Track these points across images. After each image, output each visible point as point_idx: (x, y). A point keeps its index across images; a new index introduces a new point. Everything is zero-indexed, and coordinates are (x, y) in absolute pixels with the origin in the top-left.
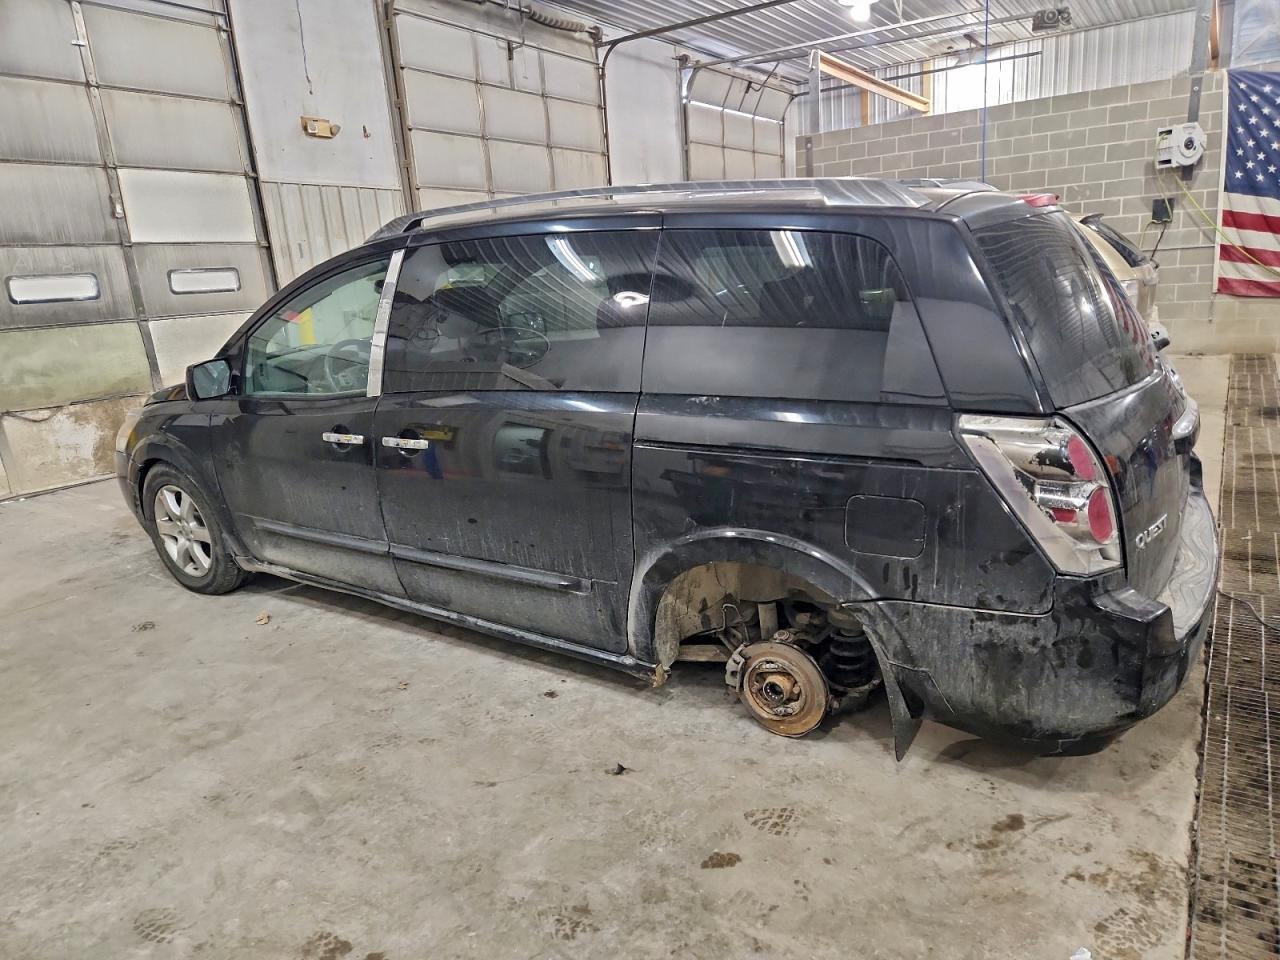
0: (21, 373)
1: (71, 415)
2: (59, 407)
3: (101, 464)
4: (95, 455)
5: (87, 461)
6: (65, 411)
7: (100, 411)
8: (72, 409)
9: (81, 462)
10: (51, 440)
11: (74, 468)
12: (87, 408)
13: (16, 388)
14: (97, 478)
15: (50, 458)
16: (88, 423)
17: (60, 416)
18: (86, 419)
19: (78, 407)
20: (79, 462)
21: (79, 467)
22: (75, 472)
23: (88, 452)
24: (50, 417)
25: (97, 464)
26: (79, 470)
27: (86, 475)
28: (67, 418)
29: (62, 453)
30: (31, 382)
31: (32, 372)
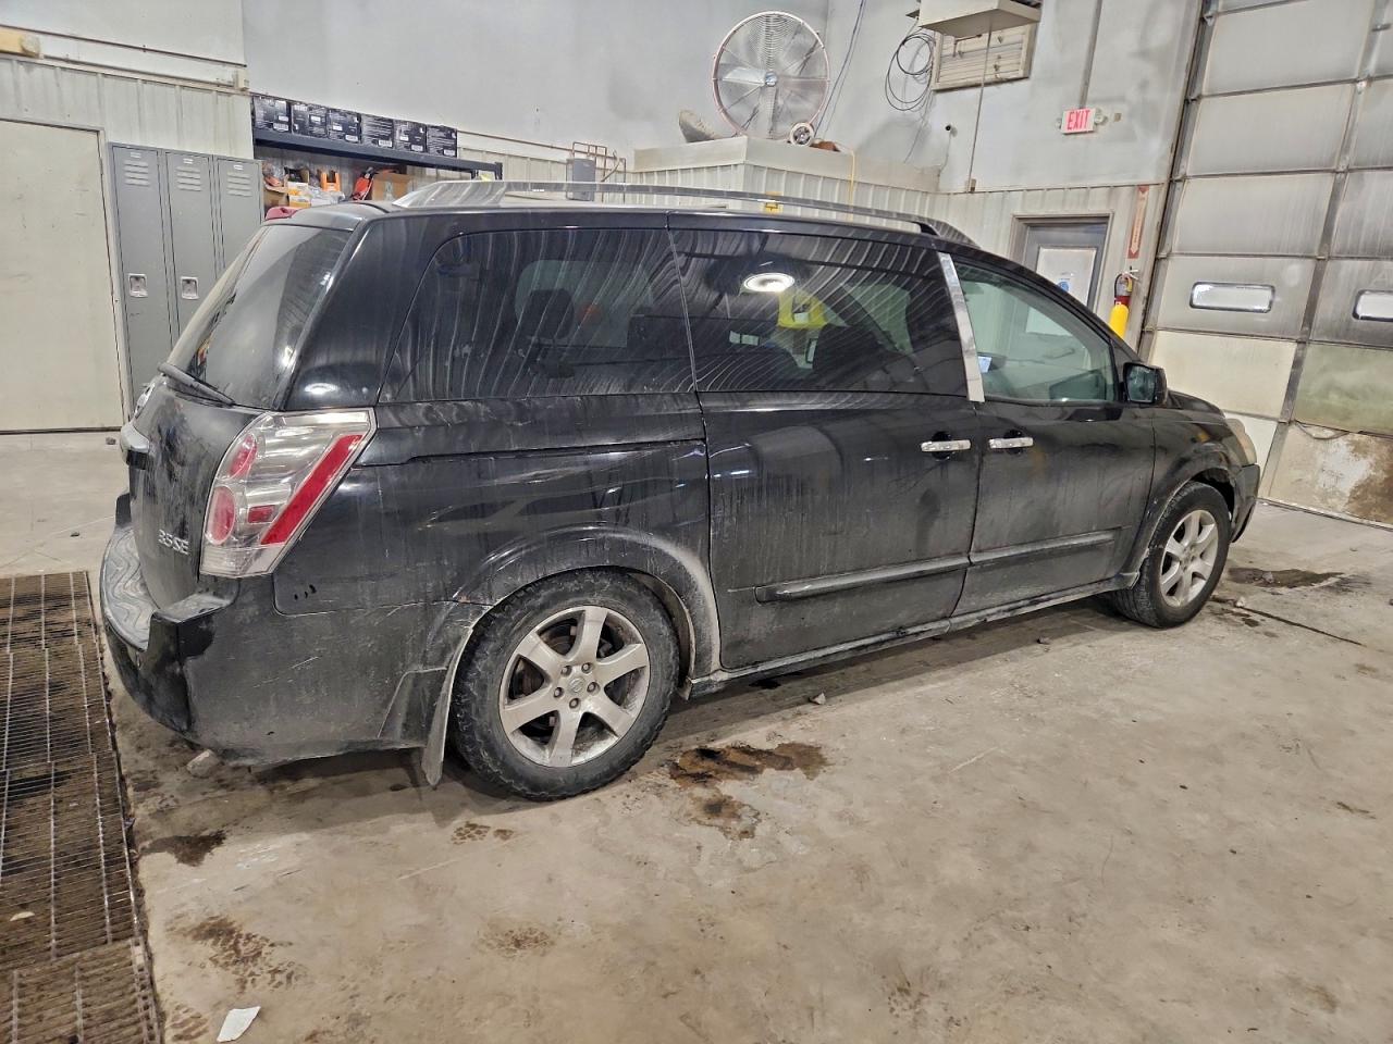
0: (1330, 387)
1: (1353, 443)
2: (1346, 432)
3: (1355, 504)
4: (1353, 492)
5: (1342, 494)
6: (1349, 437)
7: (1385, 449)
8: (1357, 437)
9: (1335, 493)
10: (1321, 460)
11: (1325, 496)
12: (1373, 442)
13: (1316, 401)
14: (1343, 516)
15: (1310, 477)
16: (1365, 457)
17: (1342, 441)
18: (1365, 452)
19: (1364, 438)
20: (1334, 493)
21: (1331, 498)
22: (1324, 500)
23: (1347, 487)
24: (1331, 438)
25: (1350, 502)
26: (1329, 500)
27: (1333, 508)
28: (1348, 445)
29: (1323, 478)
30: (1334, 399)
31: (1339, 390)
